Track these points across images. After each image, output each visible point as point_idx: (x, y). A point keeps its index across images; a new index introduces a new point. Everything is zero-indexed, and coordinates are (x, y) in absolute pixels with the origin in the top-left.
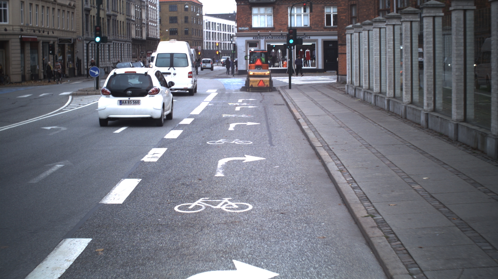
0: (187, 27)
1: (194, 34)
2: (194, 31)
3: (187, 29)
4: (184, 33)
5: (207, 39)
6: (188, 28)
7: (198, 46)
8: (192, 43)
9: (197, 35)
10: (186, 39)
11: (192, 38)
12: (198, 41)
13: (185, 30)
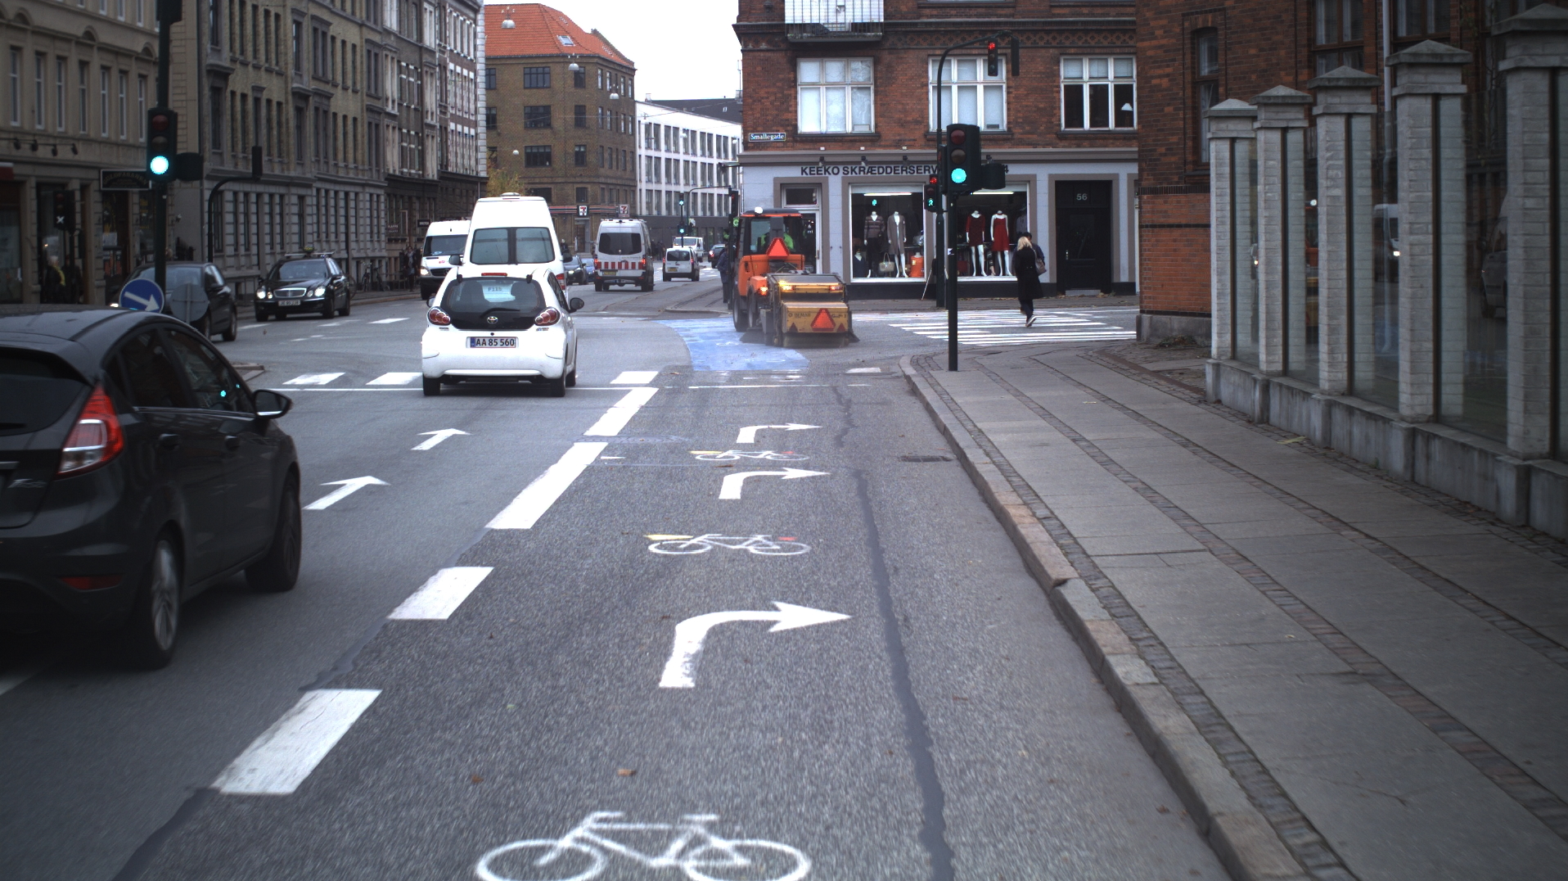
0: (584, 141)
1: (607, 165)
2: (606, 155)
3: (582, 150)
4: (572, 161)
5: (649, 181)
6: (585, 146)
7: (618, 203)
8: (599, 192)
9: (614, 168)
10: (578, 180)
11: (598, 176)
12: (618, 187)
13: (577, 149)
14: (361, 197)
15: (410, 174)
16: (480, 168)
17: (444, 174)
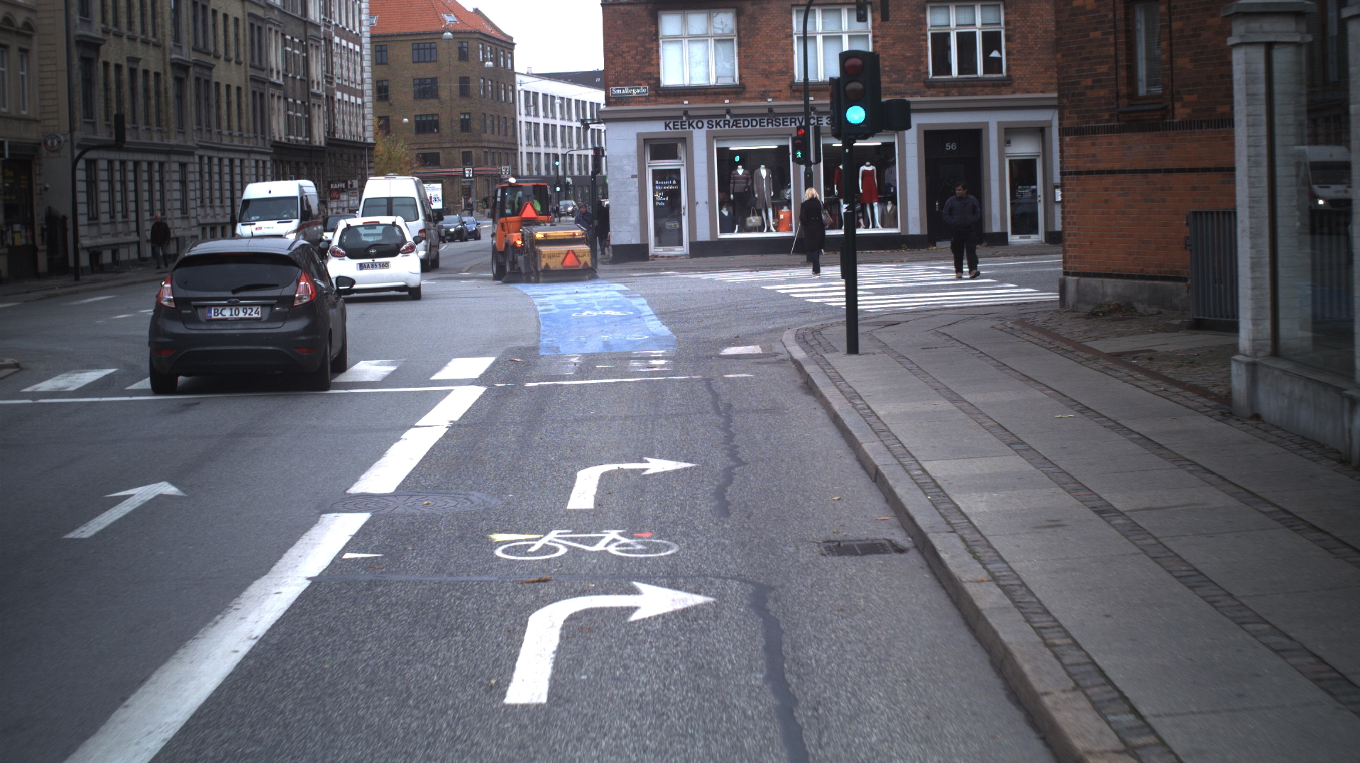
0: (468, 110)
1: (489, 131)
2: (488, 122)
3: (467, 117)
4: (458, 127)
5: (529, 145)
6: (469, 114)
7: (500, 166)
8: (482, 154)
9: (496, 133)
10: (464, 144)
11: (481, 141)
12: (500, 151)
13: (462, 117)
14: (246, 163)
15: (297, 141)
16: (367, 134)
17: (332, 141)
